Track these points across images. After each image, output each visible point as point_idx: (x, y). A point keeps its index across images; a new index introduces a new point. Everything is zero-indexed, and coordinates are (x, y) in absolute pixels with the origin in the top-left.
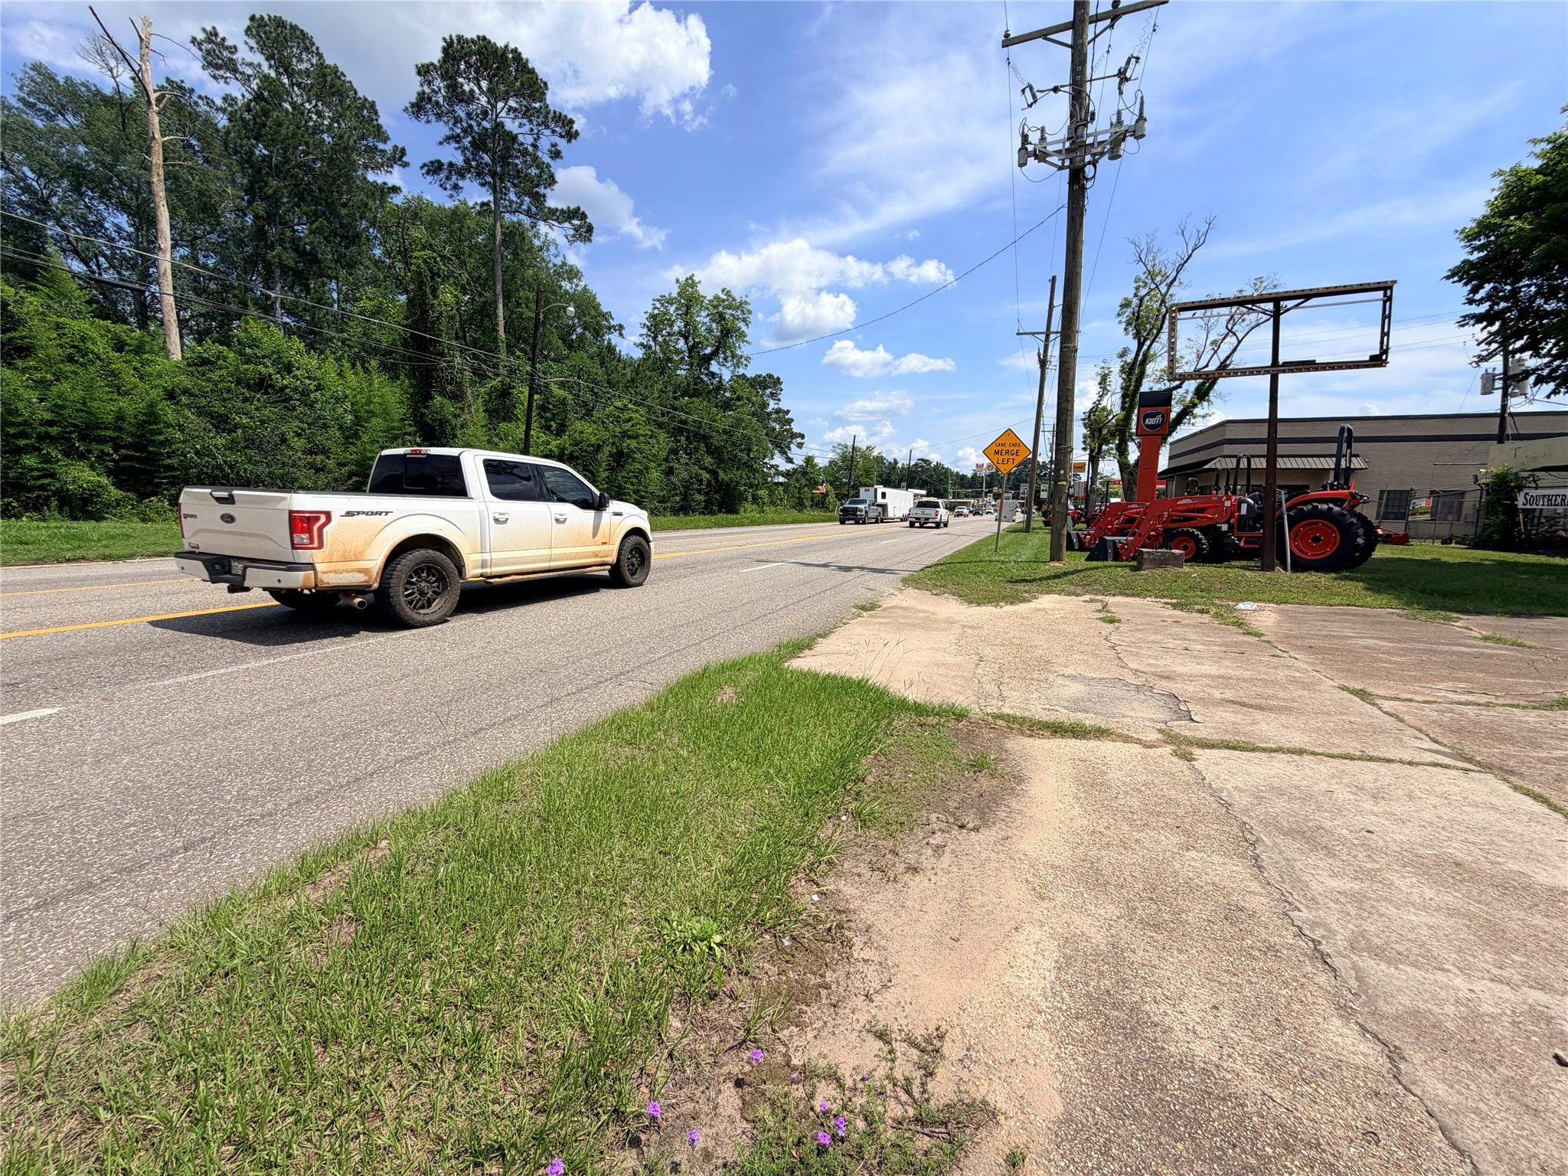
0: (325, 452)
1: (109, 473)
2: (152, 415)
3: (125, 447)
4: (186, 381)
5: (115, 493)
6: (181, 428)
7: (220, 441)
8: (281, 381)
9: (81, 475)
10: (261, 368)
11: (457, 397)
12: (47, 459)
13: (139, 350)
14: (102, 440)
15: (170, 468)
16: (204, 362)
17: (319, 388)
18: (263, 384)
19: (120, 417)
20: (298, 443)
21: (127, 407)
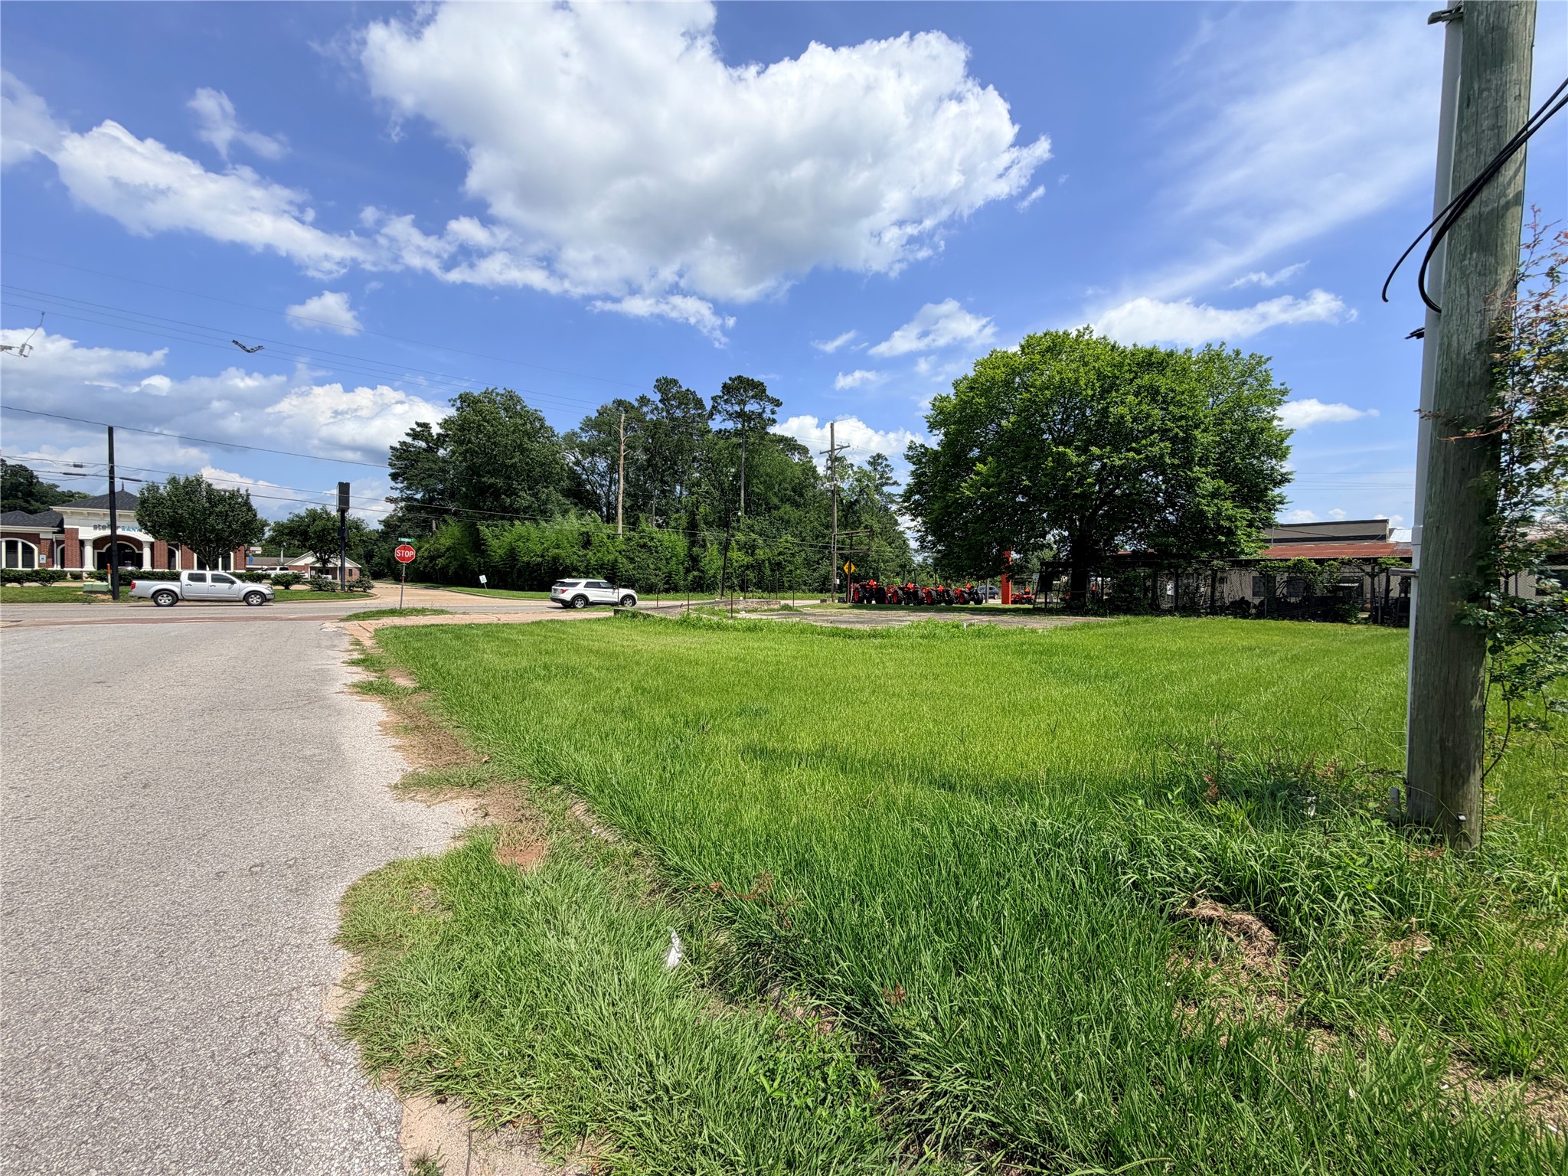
0: (660, 569)
1: (605, 578)
2: (616, 560)
4: (624, 547)
6: (622, 563)
7: (631, 567)
8: (649, 544)
10: (645, 540)
11: (704, 546)
13: (613, 538)
16: (629, 539)
17: (661, 545)
18: (644, 546)
19: (609, 561)
20: (652, 566)
21: (611, 557)
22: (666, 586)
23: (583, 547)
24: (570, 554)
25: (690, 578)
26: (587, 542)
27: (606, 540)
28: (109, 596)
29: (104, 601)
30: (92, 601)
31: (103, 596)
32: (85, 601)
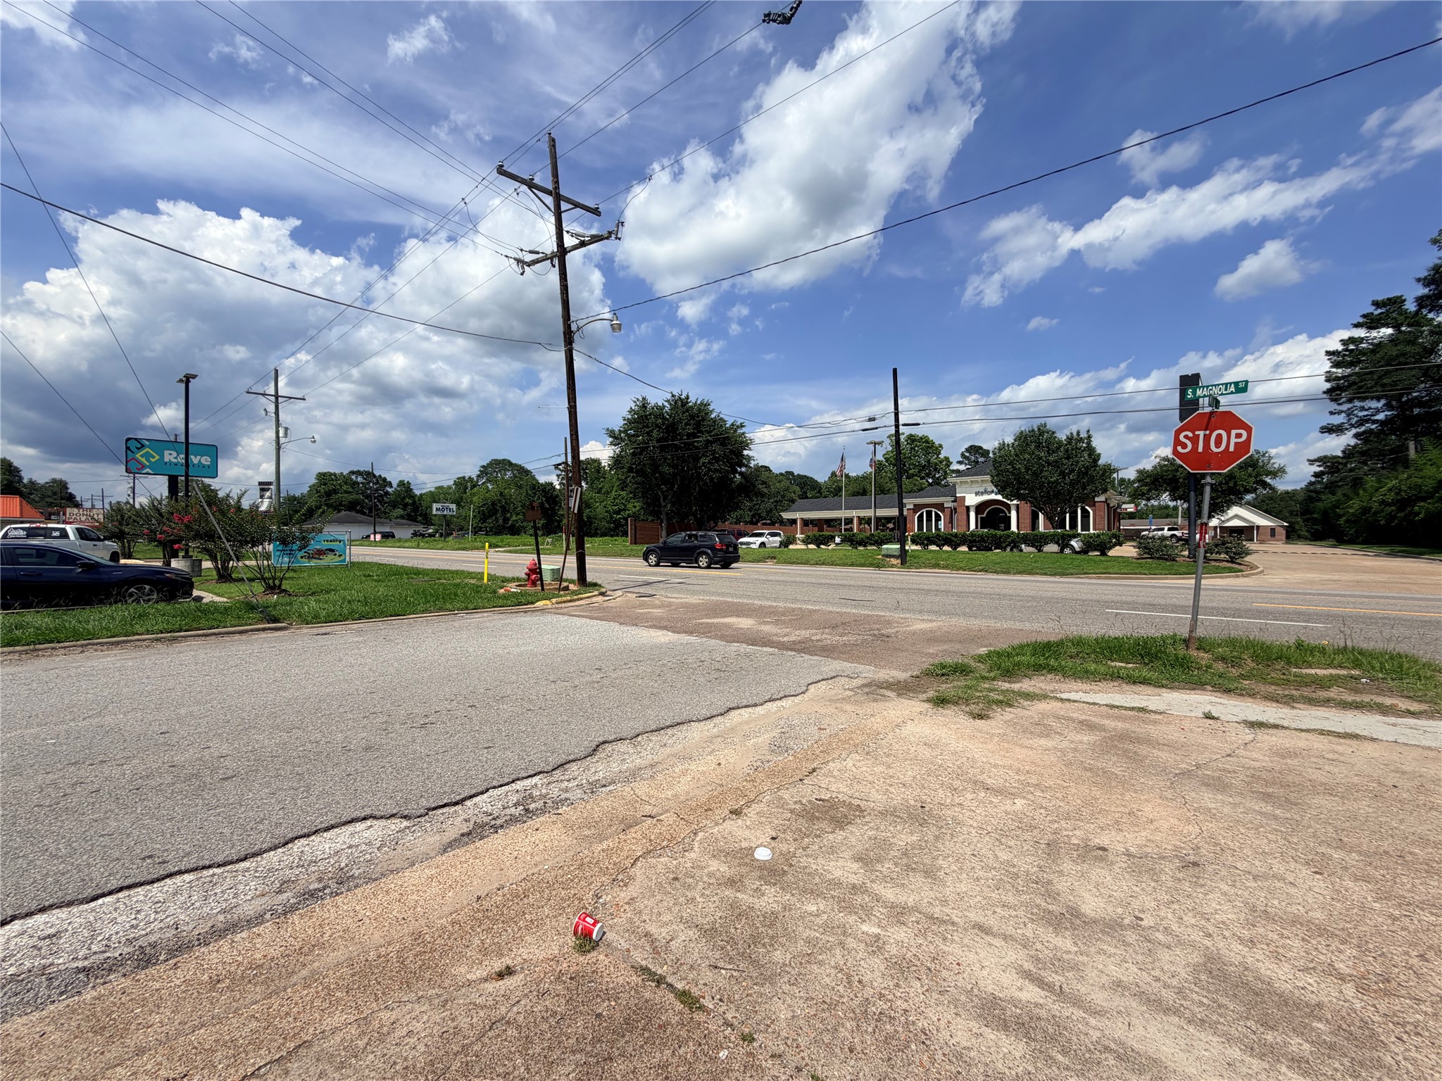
28: (899, 561)
29: (893, 566)
30: (884, 566)
31: (894, 561)
32: (878, 566)
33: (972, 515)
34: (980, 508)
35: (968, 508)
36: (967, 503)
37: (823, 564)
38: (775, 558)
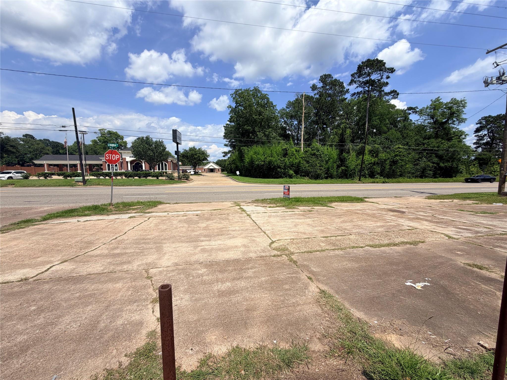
0: (322, 166)
1: (294, 171)
2: (300, 162)
3: (296, 167)
4: (304, 155)
5: (294, 174)
6: (303, 164)
7: (307, 165)
8: (317, 153)
9: (291, 172)
10: (314, 152)
11: (348, 152)
12: (288, 170)
13: (298, 151)
14: (293, 167)
15: (301, 170)
16: (306, 151)
17: (323, 154)
18: (314, 154)
19: (296, 163)
20: (318, 165)
21: (297, 161)
22: (326, 175)
23: (283, 156)
24: (277, 160)
25: (340, 170)
26: (285, 154)
27: (295, 152)
28: (82, 183)
29: (79, 185)
30: (75, 186)
31: (80, 184)
32: (72, 186)
33: (129, 165)
34: (132, 162)
35: (127, 162)
36: (127, 160)
37: (44, 186)
38: (14, 184)
